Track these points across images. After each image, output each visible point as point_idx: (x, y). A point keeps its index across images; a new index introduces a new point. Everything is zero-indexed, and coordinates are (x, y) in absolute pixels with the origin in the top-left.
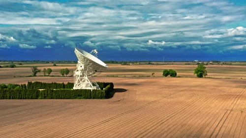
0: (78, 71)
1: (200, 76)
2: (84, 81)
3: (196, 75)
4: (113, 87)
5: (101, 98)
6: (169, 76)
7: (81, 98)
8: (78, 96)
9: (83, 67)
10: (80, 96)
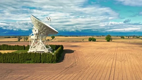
0: (33, 35)
1: (108, 41)
2: (39, 44)
3: (106, 40)
4: (63, 48)
5: (52, 62)
6: (92, 41)
7: (29, 62)
8: (27, 60)
9: (37, 32)
10: (29, 60)
